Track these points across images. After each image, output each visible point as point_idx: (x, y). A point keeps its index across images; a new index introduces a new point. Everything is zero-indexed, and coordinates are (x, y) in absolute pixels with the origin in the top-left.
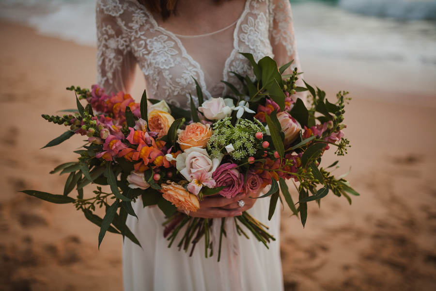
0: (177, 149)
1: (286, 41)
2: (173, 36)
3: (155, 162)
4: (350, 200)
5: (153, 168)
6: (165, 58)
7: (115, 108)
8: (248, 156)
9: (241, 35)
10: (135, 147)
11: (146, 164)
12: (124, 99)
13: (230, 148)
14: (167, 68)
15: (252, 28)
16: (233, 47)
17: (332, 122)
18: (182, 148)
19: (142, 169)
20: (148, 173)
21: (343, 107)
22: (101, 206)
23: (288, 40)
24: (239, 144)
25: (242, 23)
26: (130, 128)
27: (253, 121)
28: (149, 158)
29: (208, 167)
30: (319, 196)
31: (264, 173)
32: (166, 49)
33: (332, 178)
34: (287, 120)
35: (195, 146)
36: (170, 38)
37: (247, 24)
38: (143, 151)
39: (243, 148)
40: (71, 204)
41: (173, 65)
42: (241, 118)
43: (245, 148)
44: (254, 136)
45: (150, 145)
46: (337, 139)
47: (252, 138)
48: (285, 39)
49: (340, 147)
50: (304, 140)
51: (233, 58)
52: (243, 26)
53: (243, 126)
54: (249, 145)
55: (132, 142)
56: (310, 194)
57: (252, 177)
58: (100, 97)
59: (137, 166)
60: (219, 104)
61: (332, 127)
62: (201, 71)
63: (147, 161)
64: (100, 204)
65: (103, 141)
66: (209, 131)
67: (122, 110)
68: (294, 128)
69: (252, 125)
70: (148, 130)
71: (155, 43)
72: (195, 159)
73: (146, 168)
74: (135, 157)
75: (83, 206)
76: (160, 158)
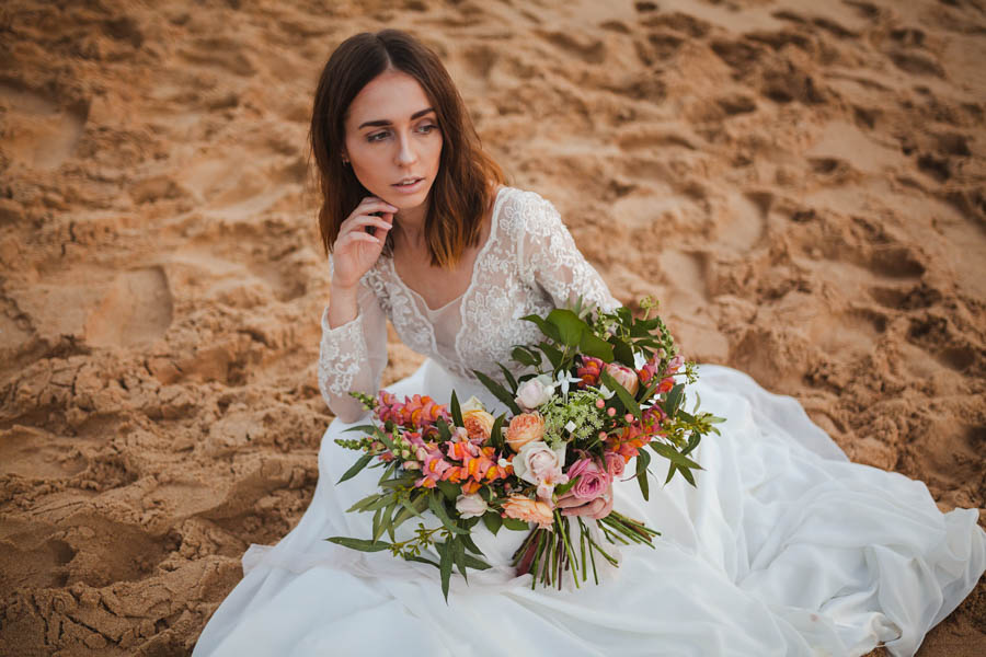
0: (509, 452)
3: (489, 476)
5: (487, 484)
7: (416, 418)
8: (597, 431)
10: (459, 463)
11: (479, 480)
12: (423, 404)
13: (572, 428)
18: (514, 448)
19: (475, 488)
20: (483, 491)
24: (580, 420)
26: (446, 443)
27: (586, 390)
28: (481, 472)
29: (554, 462)
30: (693, 445)
34: (620, 373)
35: (530, 441)
38: (471, 466)
39: (587, 423)
40: (387, 551)
42: (569, 390)
43: (589, 423)
44: (594, 406)
45: (477, 457)
47: (593, 410)
49: (688, 373)
53: (578, 400)
54: (593, 418)
55: (454, 458)
57: (612, 459)
58: (392, 406)
59: (467, 487)
60: (536, 385)
63: (479, 478)
64: (425, 544)
65: (422, 463)
66: (540, 418)
67: (425, 418)
69: (588, 395)
70: (470, 439)
72: (535, 458)
73: (479, 486)
74: (464, 476)
75: (401, 550)
76: (493, 469)
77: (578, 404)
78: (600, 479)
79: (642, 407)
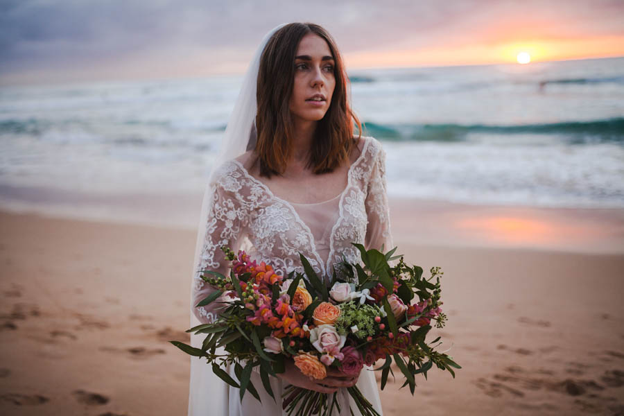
1: (380, 211)
2: (288, 204)
3: (293, 332)
4: (453, 374)
5: (291, 336)
6: (281, 222)
7: (259, 277)
8: (368, 336)
9: (346, 206)
10: (280, 317)
12: (267, 270)
13: (355, 329)
14: (284, 231)
15: (353, 200)
16: (339, 216)
17: (431, 299)
18: (316, 323)
19: (282, 335)
20: (286, 339)
21: (439, 287)
22: (231, 363)
23: (382, 210)
24: (361, 325)
25: (346, 196)
27: (374, 307)
28: (290, 328)
29: (337, 343)
30: (425, 369)
31: (376, 349)
32: (282, 214)
33: (435, 353)
34: (395, 302)
35: (327, 323)
36: (284, 206)
37: (350, 196)
38: (286, 321)
39: (365, 329)
40: (205, 358)
41: (288, 229)
42: (364, 304)
44: (374, 319)
45: (291, 317)
46: (436, 314)
47: (372, 321)
48: (379, 209)
49: (439, 320)
50: (409, 319)
51: (339, 225)
52: (346, 198)
53: (365, 311)
54: (370, 327)
55: (279, 312)
56: (417, 368)
57: (368, 354)
59: (277, 333)
61: (431, 304)
62: (312, 235)
63: (287, 331)
64: (230, 362)
65: (257, 308)
67: (265, 280)
68: (401, 309)
69: (373, 311)
70: (291, 304)
71: (272, 209)
72: (326, 335)
73: (285, 335)
74: (278, 325)
75: (213, 360)
76: (298, 329)
77: (364, 313)
78: (357, 363)
79: (401, 329)
